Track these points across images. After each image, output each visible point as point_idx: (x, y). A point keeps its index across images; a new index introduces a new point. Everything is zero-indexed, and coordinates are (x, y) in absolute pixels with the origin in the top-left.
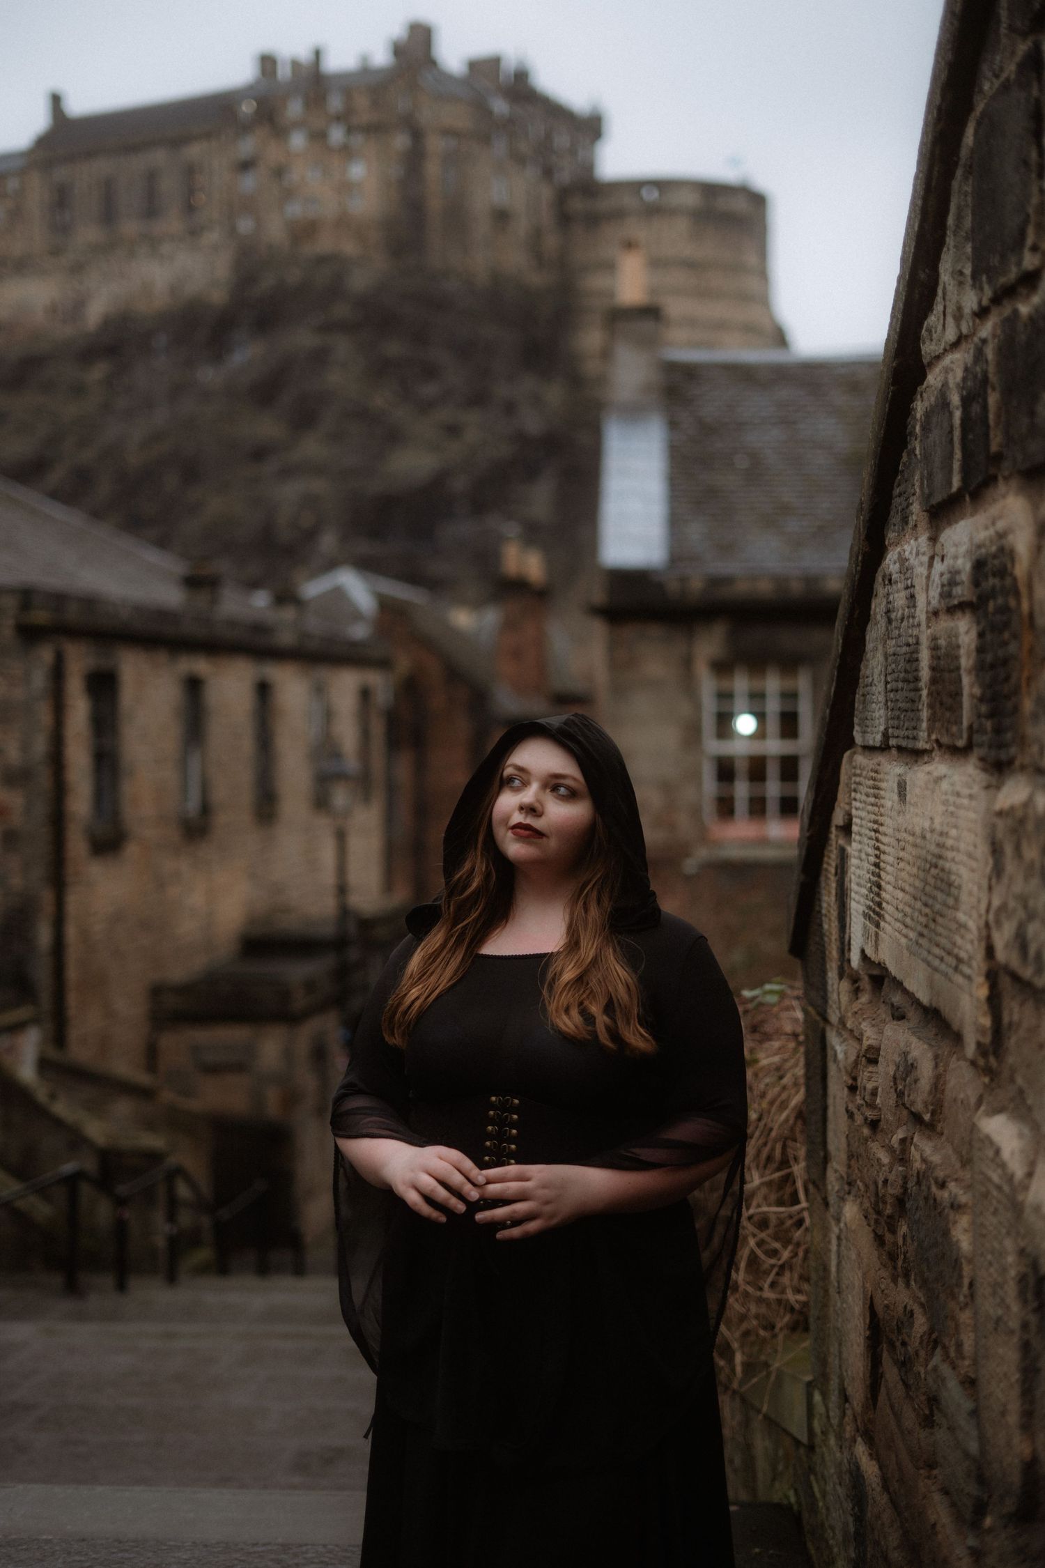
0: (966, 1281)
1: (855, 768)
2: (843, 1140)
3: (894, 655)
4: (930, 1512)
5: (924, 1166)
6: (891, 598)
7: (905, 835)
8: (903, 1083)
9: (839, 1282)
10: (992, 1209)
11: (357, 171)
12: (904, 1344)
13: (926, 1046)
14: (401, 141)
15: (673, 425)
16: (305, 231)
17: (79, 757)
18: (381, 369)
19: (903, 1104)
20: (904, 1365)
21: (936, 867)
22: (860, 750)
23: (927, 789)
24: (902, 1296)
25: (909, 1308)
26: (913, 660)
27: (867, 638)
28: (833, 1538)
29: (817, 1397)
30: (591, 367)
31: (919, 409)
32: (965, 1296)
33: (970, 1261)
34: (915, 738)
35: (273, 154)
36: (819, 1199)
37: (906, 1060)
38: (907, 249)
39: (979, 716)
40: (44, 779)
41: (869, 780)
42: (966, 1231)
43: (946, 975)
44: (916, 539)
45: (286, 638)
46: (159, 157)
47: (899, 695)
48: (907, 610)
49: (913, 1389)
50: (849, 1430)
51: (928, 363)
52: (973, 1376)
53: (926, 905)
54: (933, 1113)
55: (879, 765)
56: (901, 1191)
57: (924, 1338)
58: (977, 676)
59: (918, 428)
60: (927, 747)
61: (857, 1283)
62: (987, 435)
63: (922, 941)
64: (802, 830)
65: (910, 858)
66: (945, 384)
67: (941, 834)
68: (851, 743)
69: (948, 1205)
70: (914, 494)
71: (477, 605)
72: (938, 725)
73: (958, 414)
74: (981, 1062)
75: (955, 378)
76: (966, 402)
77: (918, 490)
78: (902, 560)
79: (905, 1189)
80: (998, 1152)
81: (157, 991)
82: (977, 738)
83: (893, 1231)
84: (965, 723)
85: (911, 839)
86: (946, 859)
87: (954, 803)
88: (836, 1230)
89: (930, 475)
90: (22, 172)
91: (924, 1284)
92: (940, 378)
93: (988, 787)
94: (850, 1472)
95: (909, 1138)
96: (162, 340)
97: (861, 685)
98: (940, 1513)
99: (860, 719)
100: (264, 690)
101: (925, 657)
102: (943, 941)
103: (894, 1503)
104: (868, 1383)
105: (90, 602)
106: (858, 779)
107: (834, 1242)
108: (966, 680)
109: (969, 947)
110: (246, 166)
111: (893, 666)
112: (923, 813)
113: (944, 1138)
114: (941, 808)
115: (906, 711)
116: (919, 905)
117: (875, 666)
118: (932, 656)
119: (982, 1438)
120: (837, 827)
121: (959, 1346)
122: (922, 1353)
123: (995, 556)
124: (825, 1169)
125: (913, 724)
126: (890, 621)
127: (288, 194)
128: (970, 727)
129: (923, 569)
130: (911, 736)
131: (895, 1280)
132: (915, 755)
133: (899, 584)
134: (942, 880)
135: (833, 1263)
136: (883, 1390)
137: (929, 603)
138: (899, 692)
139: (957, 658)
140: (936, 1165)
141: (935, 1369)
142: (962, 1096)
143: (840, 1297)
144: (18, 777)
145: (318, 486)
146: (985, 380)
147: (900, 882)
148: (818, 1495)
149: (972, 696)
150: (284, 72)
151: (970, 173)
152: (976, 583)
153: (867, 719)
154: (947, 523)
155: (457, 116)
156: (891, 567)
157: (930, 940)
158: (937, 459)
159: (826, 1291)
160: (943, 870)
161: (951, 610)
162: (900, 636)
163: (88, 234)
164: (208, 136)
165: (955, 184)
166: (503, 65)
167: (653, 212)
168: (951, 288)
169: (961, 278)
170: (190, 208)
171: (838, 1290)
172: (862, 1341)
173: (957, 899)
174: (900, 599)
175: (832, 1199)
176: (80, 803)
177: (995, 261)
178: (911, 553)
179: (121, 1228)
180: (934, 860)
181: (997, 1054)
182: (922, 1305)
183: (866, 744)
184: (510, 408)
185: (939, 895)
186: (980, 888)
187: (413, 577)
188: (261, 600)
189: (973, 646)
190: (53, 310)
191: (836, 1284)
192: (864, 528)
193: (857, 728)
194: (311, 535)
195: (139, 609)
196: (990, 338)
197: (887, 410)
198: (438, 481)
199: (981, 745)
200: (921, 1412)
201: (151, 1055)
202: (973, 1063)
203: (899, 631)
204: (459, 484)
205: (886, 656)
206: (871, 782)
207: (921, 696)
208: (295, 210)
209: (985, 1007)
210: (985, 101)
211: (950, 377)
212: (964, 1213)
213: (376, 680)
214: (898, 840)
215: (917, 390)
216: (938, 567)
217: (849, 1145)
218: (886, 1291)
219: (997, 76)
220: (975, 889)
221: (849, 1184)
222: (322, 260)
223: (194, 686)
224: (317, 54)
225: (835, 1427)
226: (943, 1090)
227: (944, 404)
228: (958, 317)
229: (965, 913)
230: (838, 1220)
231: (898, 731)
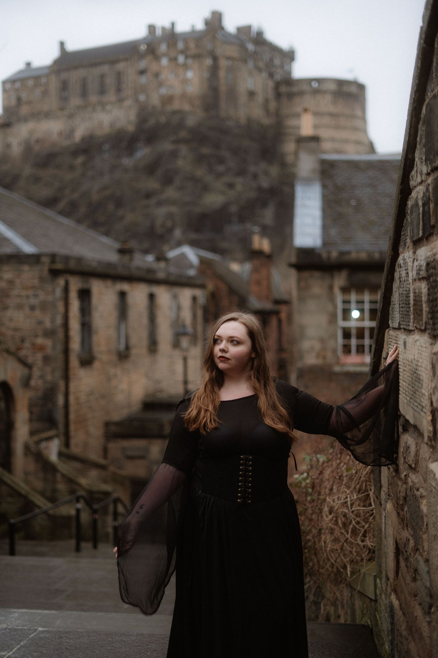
0: (425, 524)
1: (390, 336)
2: (387, 479)
3: (402, 294)
4: (415, 612)
5: (412, 484)
6: (401, 273)
7: (406, 361)
8: (406, 454)
9: (385, 534)
10: (433, 496)
11: (190, 74)
12: (406, 552)
13: (413, 440)
14: (209, 62)
15: (324, 187)
16: (168, 100)
17: (75, 325)
18: (200, 159)
19: (406, 462)
20: (406, 559)
21: (416, 373)
22: (391, 329)
23: (413, 344)
24: (406, 534)
25: (408, 538)
26: (408, 296)
27: (393, 287)
28: (384, 634)
29: (378, 581)
30: (290, 159)
31: (409, 204)
32: (425, 529)
33: (426, 516)
34: (409, 325)
35: (154, 67)
36: (378, 503)
37: (406, 445)
38: (404, 146)
39: (428, 318)
40: (61, 335)
41: (394, 340)
42: (425, 505)
43: (419, 413)
44: (409, 252)
45: (161, 275)
46: (105, 68)
47: (404, 309)
48: (406, 278)
49: (409, 568)
50: (389, 590)
51: (412, 188)
52: (428, 558)
53: (412, 387)
54: (415, 464)
55: (397, 335)
56: (405, 494)
57: (413, 548)
58: (428, 304)
59: (409, 212)
60: (413, 329)
61: (391, 533)
62: (430, 218)
63: (412, 401)
64: (371, 359)
65: (408, 370)
66: (417, 197)
67: (417, 361)
68: (388, 327)
69: (420, 497)
70: (408, 236)
71: (241, 262)
72: (416, 321)
73: (421, 209)
74: (429, 443)
75: (420, 196)
76: (424, 205)
77: (409, 234)
78: (404, 260)
79: (406, 493)
80: (435, 475)
81: (107, 424)
82: (428, 326)
83: (403, 510)
84: (424, 321)
85: (408, 363)
86: (418, 370)
87: (421, 350)
88: (384, 514)
89: (413, 229)
90: (48, 75)
91: (413, 528)
92: (416, 194)
93: (431, 344)
94: (389, 607)
95: (408, 474)
96: (106, 147)
97: (391, 304)
98: (418, 612)
99: (391, 317)
100: (152, 297)
101: (412, 295)
102: (418, 400)
103: (403, 613)
104: (395, 570)
105: (79, 260)
106: (391, 340)
107: (384, 518)
108: (424, 305)
109: (426, 402)
110: (142, 72)
111: (402, 298)
112: (412, 353)
113: (419, 473)
114: (417, 351)
115: (406, 315)
116: (410, 387)
117: (396, 298)
118: (414, 296)
119: (431, 581)
120: (384, 358)
121: (423, 547)
122: (412, 554)
123: (432, 262)
124: (380, 491)
125: (408, 320)
126: (400, 281)
127: (161, 85)
128: (426, 322)
129: (411, 263)
130: (407, 325)
131: (403, 529)
132: (410, 332)
133: (403, 268)
134: (417, 378)
135: (383, 526)
136: (400, 572)
137: (413, 276)
138: (404, 308)
139: (421, 297)
140: (416, 483)
141: (416, 559)
142: (424, 457)
143: (386, 540)
144: (49, 334)
145: (174, 209)
146: (429, 199)
147: (404, 379)
148: (378, 619)
149: (426, 311)
150: (159, 32)
151: (424, 123)
152: (427, 271)
153: (393, 317)
154: (419, 247)
155: (233, 51)
156: (401, 261)
157: (414, 400)
158: (415, 223)
159: (381, 538)
160: (418, 374)
161: (420, 279)
162: (404, 287)
163: (75, 101)
164: (126, 60)
165: (420, 126)
166: (252, 29)
167: (316, 92)
168: (419, 163)
169: (422, 161)
170: (119, 90)
171: (385, 537)
172: (393, 555)
173: (422, 385)
174: (403, 273)
175: (383, 502)
176: (75, 345)
177: (432, 157)
178: (407, 257)
179: (95, 522)
180: (415, 371)
181: (435, 440)
182: (412, 536)
183: (393, 327)
184: (255, 176)
185: (417, 383)
186: (428, 381)
187: (214, 249)
188: (150, 258)
189: (426, 293)
190: (60, 134)
191: (384, 535)
192: (391, 246)
193: (390, 321)
194: (170, 230)
195: (99, 262)
196: (430, 184)
197: (398, 204)
198: (225, 207)
199: (429, 329)
200: (412, 576)
201: (105, 451)
202: (427, 444)
203: (404, 285)
204: (233, 209)
205: (399, 294)
206: (395, 341)
207: (410, 310)
208: (163, 91)
209: (431, 423)
210: (429, 99)
211: (419, 195)
212: (424, 499)
213: (198, 293)
214: (403, 363)
215: (408, 197)
216: (416, 263)
217: (388, 480)
218: (400, 533)
219: (432, 92)
220: (427, 381)
221: (389, 495)
222: (175, 112)
223: (123, 295)
224: (173, 24)
225: (384, 591)
226: (419, 456)
227: (417, 205)
228: (421, 174)
229: (424, 390)
230: (385, 510)
231: (403, 322)
